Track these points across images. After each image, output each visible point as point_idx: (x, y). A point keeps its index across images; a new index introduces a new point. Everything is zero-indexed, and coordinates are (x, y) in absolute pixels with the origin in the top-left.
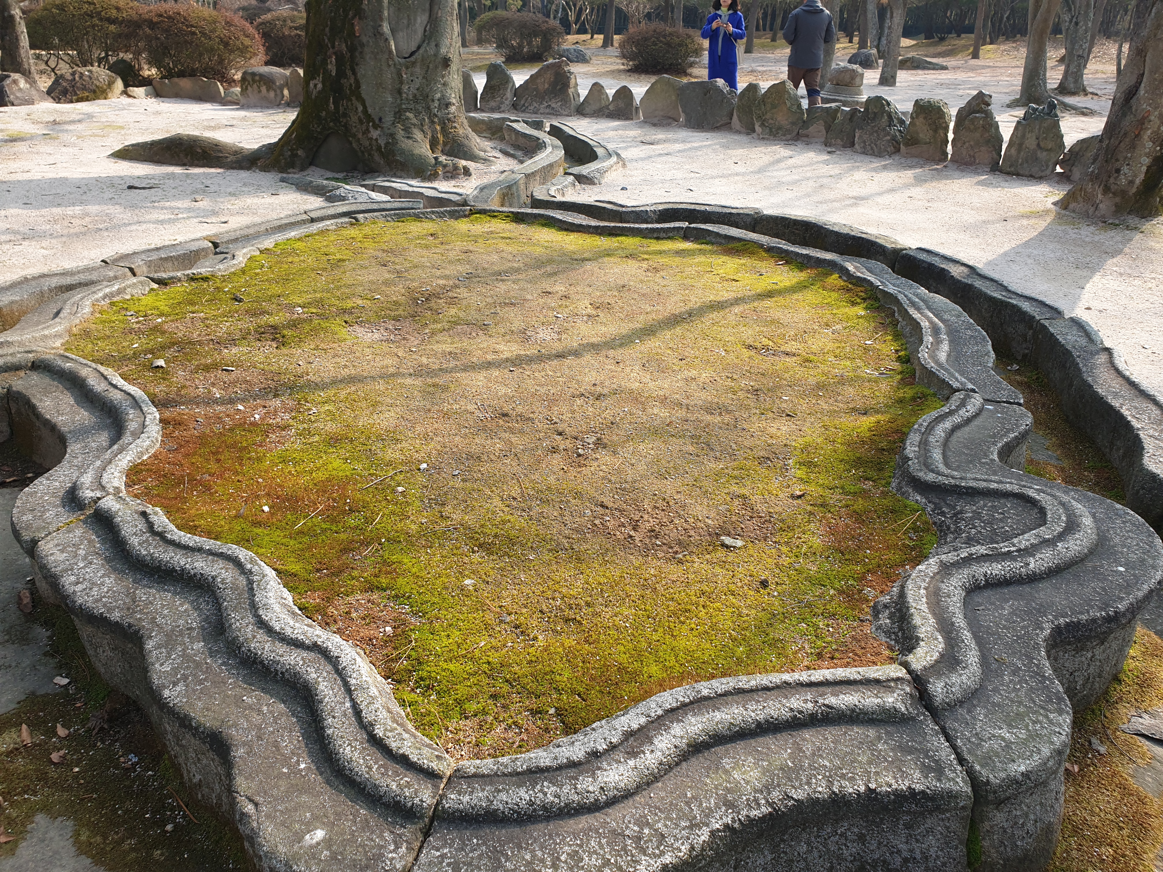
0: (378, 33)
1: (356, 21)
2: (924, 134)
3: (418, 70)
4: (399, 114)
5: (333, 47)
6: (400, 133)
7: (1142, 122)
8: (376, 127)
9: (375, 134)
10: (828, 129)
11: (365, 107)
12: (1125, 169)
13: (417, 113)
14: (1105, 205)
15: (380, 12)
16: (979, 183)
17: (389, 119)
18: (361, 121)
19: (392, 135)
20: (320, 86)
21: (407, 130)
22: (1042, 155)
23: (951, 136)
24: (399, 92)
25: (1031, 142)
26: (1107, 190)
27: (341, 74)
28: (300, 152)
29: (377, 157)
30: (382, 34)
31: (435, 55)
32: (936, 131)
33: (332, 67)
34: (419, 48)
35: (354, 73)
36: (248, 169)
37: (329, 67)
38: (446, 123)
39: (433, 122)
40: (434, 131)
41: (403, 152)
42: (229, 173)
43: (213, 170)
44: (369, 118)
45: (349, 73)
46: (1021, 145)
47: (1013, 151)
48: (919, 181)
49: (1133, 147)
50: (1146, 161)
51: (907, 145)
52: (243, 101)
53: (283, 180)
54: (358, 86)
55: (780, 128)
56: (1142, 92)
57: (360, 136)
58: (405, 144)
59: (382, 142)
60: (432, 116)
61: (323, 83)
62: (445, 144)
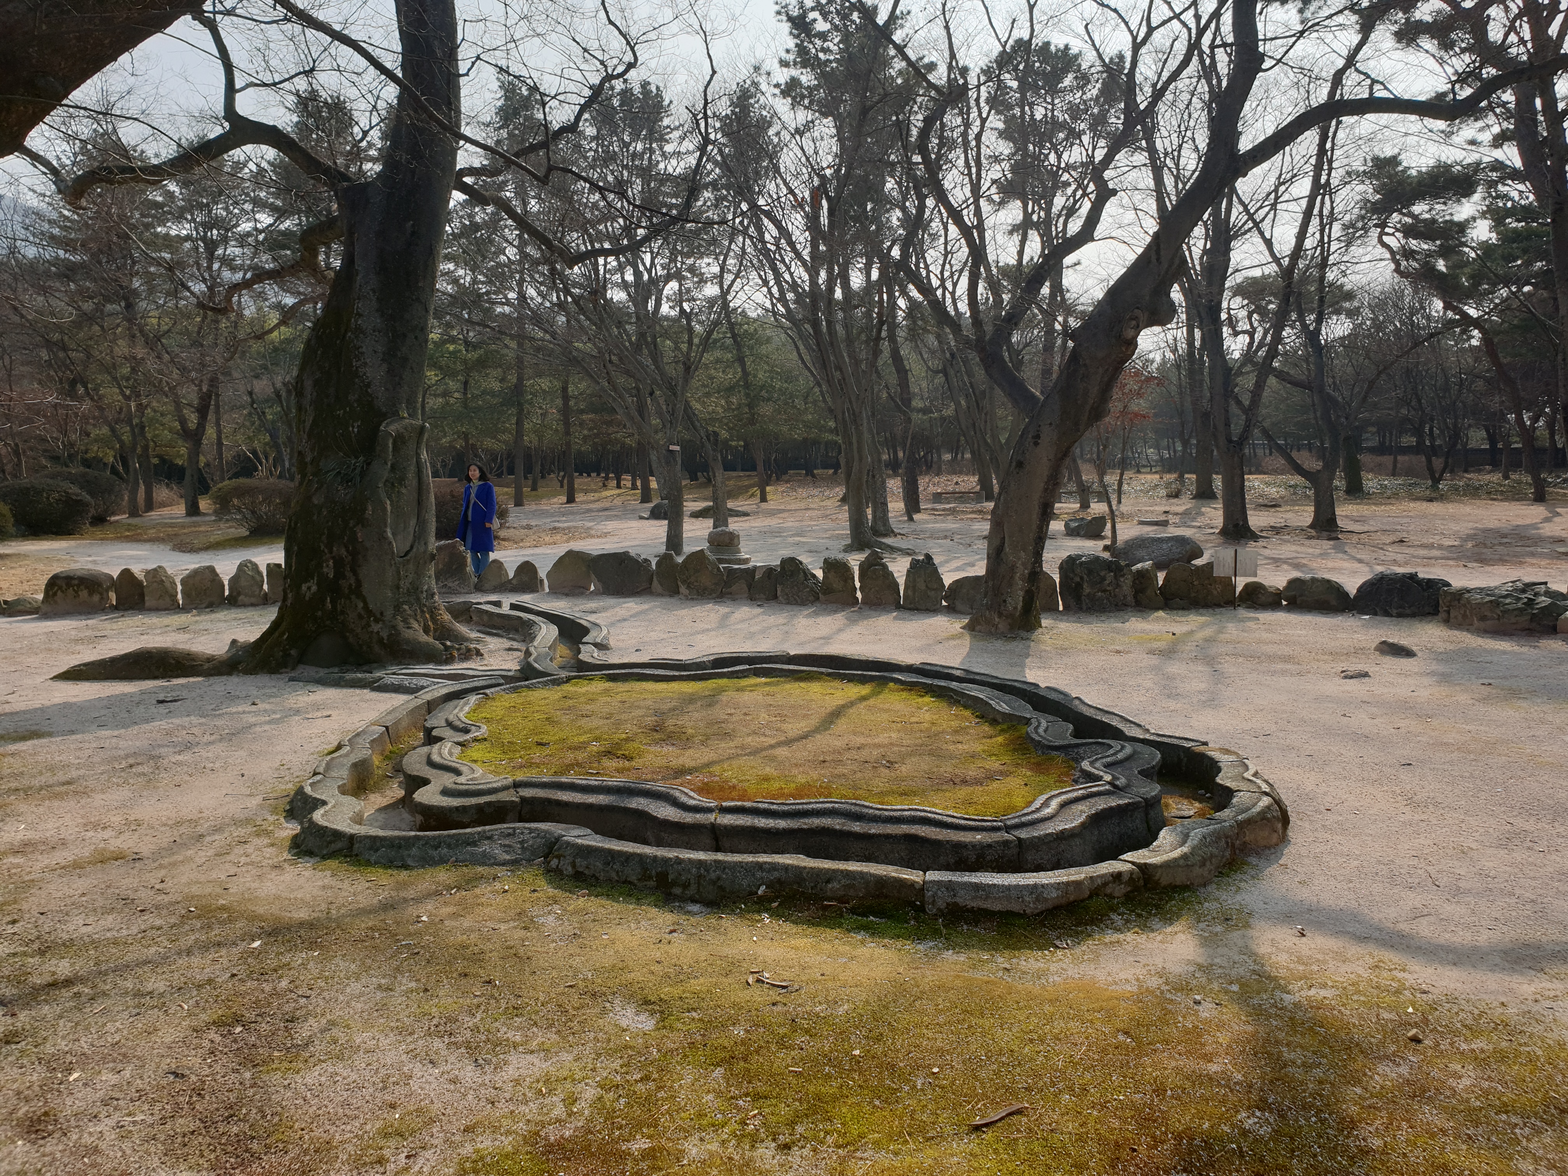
0: (382, 537)
1: (358, 529)
2: (837, 584)
3: (411, 566)
4: (397, 608)
5: (331, 552)
6: (401, 625)
7: (1013, 568)
8: (377, 621)
9: (376, 627)
10: (750, 587)
11: (365, 603)
12: (1009, 600)
13: (411, 605)
14: (1003, 626)
15: (385, 520)
16: (895, 618)
17: (389, 613)
18: (360, 617)
19: (394, 627)
20: (314, 588)
21: (405, 621)
22: (932, 594)
23: (858, 584)
24: (398, 587)
25: (921, 585)
26: (1000, 615)
27: (339, 574)
28: (293, 652)
29: (377, 649)
30: (386, 538)
31: (425, 552)
32: (846, 581)
33: (329, 569)
34: (412, 547)
35: (355, 573)
36: (229, 674)
37: (325, 570)
38: (433, 611)
39: (423, 612)
40: (425, 619)
41: (408, 642)
42: (212, 680)
43: (192, 679)
44: (370, 613)
45: (349, 574)
46: (914, 587)
47: (910, 592)
48: (852, 622)
49: (1010, 585)
50: (1021, 593)
51: (824, 594)
52: (45, 608)
53: (292, 679)
54: (359, 583)
55: (705, 589)
56: (1007, 549)
57: (359, 630)
58: (407, 634)
59: (384, 634)
60: (421, 606)
61: (318, 584)
62: (435, 630)
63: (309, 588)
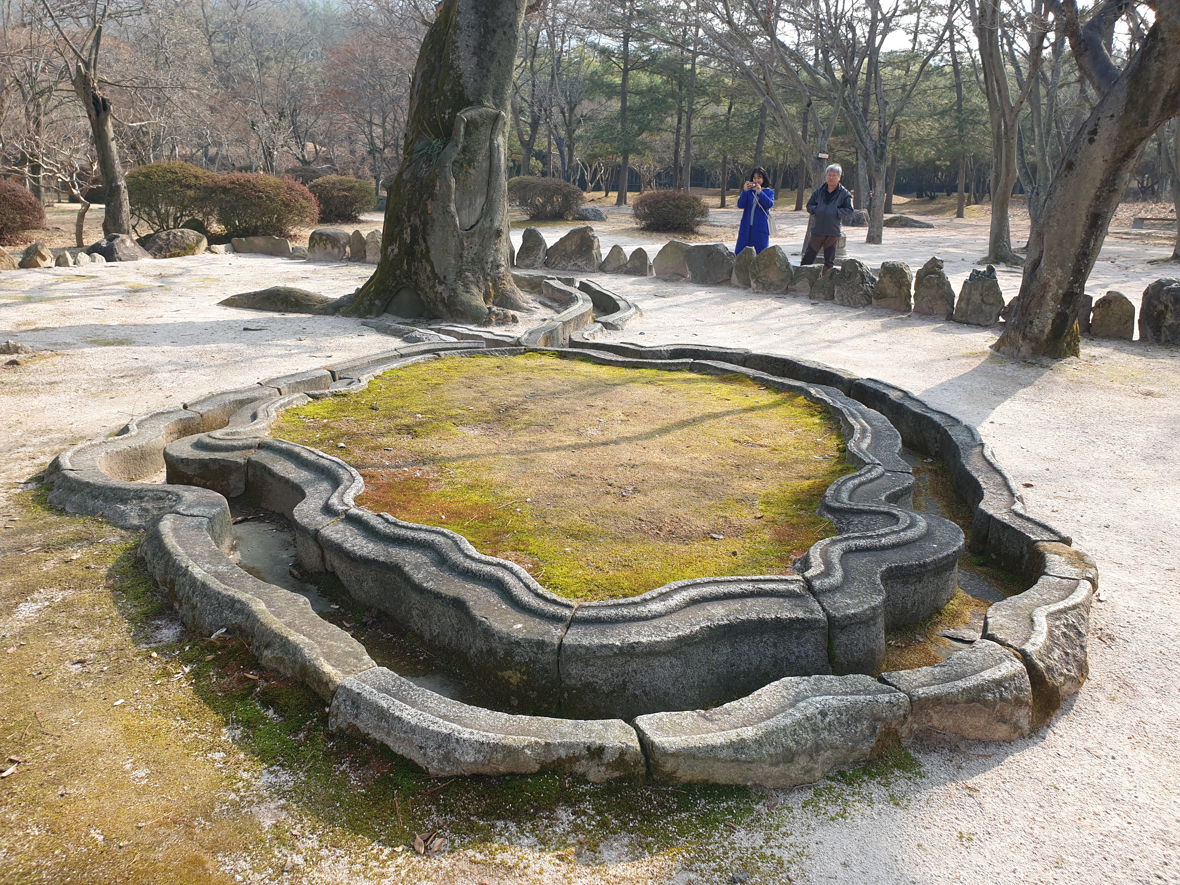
0: (446, 211)
1: (429, 202)
2: (891, 289)
3: (476, 239)
4: (460, 274)
5: (409, 221)
6: (460, 288)
7: (1045, 286)
8: (441, 283)
9: (440, 288)
10: (812, 285)
11: (433, 268)
12: (1036, 321)
13: (474, 273)
14: (1025, 349)
15: (449, 196)
16: (935, 330)
17: (451, 277)
18: (429, 279)
19: (454, 290)
20: (396, 251)
21: (466, 286)
22: (986, 308)
23: (913, 292)
24: (461, 256)
25: (976, 298)
26: (1025, 337)
27: (414, 241)
28: (377, 302)
29: (440, 307)
30: (449, 213)
31: (490, 228)
32: (900, 287)
33: (407, 237)
34: (477, 222)
35: (425, 241)
36: (332, 314)
37: (405, 236)
38: (497, 281)
39: (486, 280)
40: (487, 287)
41: (462, 303)
42: (317, 317)
43: (303, 315)
44: (436, 276)
45: (421, 241)
46: (968, 300)
47: (963, 305)
48: (886, 327)
49: (1040, 305)
50: (1051, 315)
51: (877, 298)
52: (309, 256)
53: (364, 324)
54: (428, 251)
55: (771, 284)
56: (1042, 264)
57: (427, 290)
58: (465, 297)
59: (445, 295)
60: (485, 275)
61: (399, 248)
62: (495, 297)
63: (393, 250)
